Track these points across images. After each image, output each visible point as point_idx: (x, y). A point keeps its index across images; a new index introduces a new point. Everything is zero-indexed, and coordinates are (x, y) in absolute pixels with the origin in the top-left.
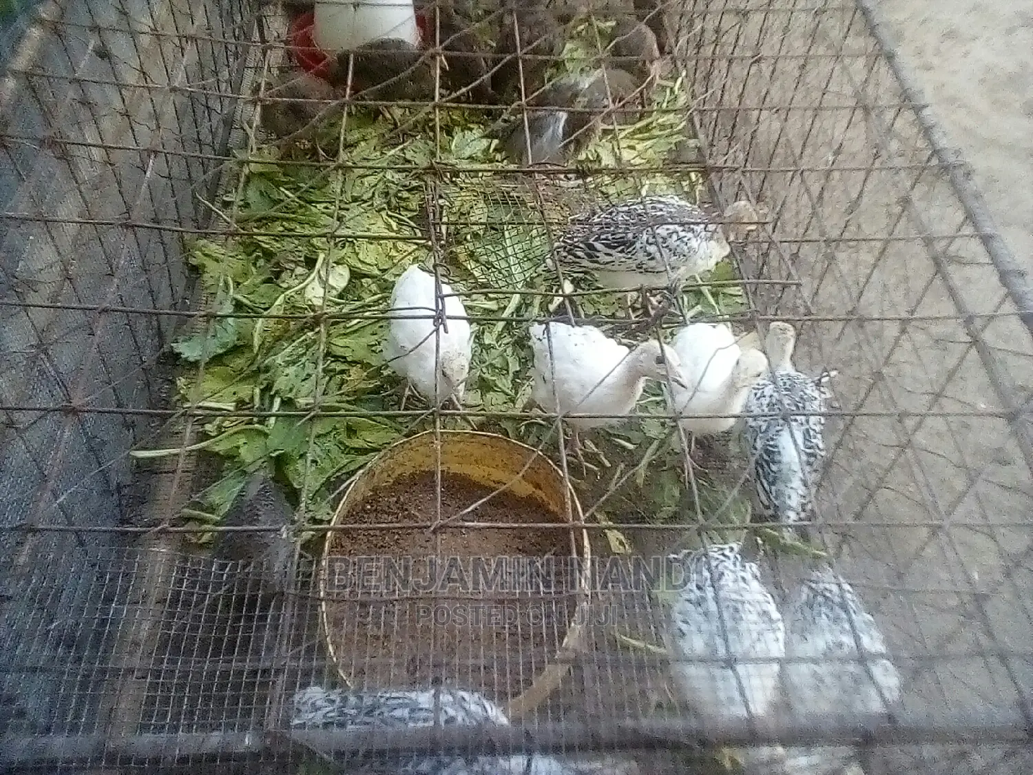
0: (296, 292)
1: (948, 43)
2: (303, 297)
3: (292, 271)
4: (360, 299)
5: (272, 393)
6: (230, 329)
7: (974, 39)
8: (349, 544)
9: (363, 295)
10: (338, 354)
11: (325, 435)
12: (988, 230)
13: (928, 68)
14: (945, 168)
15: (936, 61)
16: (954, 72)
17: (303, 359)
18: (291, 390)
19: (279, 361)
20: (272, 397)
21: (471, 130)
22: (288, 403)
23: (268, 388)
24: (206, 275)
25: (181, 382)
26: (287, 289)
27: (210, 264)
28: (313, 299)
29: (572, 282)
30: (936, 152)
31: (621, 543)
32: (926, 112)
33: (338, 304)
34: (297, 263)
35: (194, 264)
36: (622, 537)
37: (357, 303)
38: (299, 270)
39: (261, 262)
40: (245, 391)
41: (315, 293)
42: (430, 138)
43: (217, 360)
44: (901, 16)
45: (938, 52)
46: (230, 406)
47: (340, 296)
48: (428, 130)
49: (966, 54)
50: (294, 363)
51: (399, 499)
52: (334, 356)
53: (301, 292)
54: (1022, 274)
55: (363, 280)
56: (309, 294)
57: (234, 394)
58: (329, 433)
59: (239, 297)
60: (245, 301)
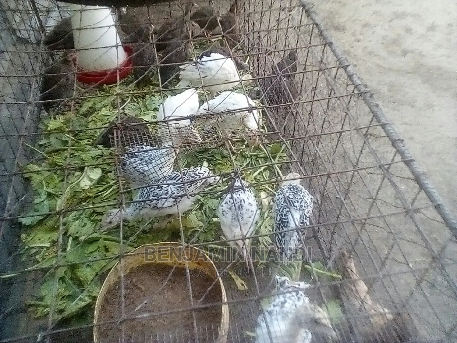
0: (76, 184)
1: (365, 29)
2: (79, 186)
3: (73, 174)
4: (108, 183)
5: (67, 235)
6: (45, 207)
7: (376, 26)
8: (109, 308)
9: (109, 181)
10: (99, 211)
11: (94, 251)
12: (384, 121)
13: (358, 41)
14: (361, 94)
15: (361, 37)
16: (370, 41)
17: (82, 216)
18: (77, 233)
19: (70, 219)
20: (68, 237)
21: (154, 96)
22: (76, 239)
23: (66, 233)
24: (32, 182)
25: (23, 236)
26: (72, 183)
27: (34, 176)
28: (85, 187)
29: (207, 161)
30: (356, 87)
31: (242, 285)
32: (349, 68)
33: (98, 187)
34: (76, 170)
35: (26, 177)
36: (243, 282)
37: (107, 185)
38: (77, 173)
39: (59, 172)
40: (55, 236)
41: (85, 184)
42: (135, 102)
43: (40, 222)
44: (344, 20)
45: (361, 34)
46: (48, 245)
47: (98, 183)
48: (134, 98)
49: (374, 32)
50: (77, 219)
51: (132, 281)
52: (97, 213)
53: (78, 184)
54: (402, 141)
55: (108, 174)
56: (82, 184)
57: (50, 238)
58: (96, 250)
59: (49, 190)
60: (52, 192)
